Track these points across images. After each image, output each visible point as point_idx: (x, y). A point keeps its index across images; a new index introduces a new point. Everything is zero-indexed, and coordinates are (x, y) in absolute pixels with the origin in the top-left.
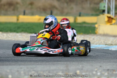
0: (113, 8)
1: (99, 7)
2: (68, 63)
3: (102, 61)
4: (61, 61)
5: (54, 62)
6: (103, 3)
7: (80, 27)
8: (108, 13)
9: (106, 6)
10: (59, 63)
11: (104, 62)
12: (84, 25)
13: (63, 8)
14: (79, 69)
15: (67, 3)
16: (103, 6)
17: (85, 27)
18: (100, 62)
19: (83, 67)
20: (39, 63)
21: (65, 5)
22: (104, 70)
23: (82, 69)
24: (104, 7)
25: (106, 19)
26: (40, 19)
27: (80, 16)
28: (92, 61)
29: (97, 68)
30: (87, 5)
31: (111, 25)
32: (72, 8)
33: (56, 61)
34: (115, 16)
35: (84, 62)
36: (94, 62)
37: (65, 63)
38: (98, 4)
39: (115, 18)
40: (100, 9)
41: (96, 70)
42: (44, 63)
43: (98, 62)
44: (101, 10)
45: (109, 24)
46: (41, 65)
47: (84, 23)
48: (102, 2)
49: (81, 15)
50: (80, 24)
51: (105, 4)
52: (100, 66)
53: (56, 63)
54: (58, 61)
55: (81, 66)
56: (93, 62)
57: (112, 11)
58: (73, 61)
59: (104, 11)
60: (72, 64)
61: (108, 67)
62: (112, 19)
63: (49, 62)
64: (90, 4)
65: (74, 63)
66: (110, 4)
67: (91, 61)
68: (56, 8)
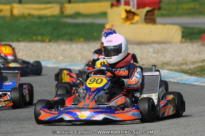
25: (124, 15)
31: (132, 23)
45: (128, 23)
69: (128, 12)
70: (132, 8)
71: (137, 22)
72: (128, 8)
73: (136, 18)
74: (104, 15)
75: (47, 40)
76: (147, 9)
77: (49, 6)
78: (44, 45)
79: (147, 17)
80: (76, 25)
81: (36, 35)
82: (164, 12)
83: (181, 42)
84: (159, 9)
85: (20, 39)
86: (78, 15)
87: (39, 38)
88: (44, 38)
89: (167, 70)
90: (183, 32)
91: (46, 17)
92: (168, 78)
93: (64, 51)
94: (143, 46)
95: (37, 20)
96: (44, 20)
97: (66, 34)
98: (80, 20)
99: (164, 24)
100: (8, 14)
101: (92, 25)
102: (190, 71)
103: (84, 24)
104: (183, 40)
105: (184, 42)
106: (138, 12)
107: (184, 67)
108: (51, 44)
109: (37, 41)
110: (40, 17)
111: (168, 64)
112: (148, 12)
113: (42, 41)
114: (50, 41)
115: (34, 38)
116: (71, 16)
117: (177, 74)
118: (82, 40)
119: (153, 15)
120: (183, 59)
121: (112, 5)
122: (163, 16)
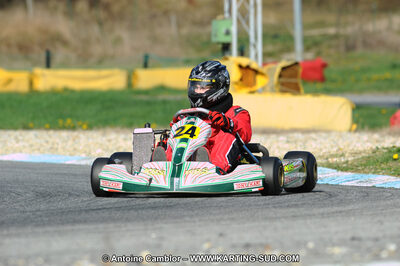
0: (256, 38)
1: (209, 35)
2: (111, 225)
3: (226, 217)
4: (85, 221)
5: (63, 224)
6: (224, 19)
7: (148, 103)
8: (242, 53)
9: (234, 30)
10: (81, 226)
11: (233, 219)
12: (161, 97)
13: (87, 42)
14: (147, 247)
15: (101, 24)
16: (223, 30)
17: (164, 102)
18: (219, 221)
19: (161, 238)
20: (13, 230)
21: (95, 30)
22: (234, 246)
23: (159, 246)
24: (228, 33)
26: (10, 81)
27: (146, 66)
28: (192, 216)
29: (208, 240)
30: (169, 30)
31: (252, 92)
32: (118, 41)
33: (68, 222)
34: (264, 64)
35: (166, 223)
36: (200, 220)
37: (101, 226)
38: (206, 23)
39: (264, 70)
40: (214, 40)
41: (206, 246)
42: (29, 229)
43: (212, 221)
44: (218, 43)
45: (244, 91)
46: (18, 235)
47: (162, 88)
48: (220, 17)
49: (150, 63)
50: (146, 92)
51: (231, 24)
52: (221, 235)
53: (69, 227)
54: (75, 222)
55: (154, 236)
56: (197, 219)
57: (255, 46)
58: (128, 220)
59: (226, 47)
60: (124, 229)
61: (248, 237)
62: (256, 72)
63: (44, 225)
64: (179, 26)
65: (130, 226)
66: (248, 22)
67: (187, 219)
68: (65, 43)
69: (245, 69)
71: (263, 90)
72: (244, 61)
73: (261, 81)
75: (85, 126)
76: (284, 63)
81: (63, 117)
83: (350, 130)
85: (31, 124)
87: (69, 121)
90: (354, 111)
104: (355, 127)
105: (356, 131)
109: (64, 128)
112: (284, 69)
114: (89, 128)
115: (61, 122)
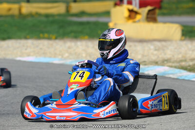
69: (131, 11)
70: (135, 7)
71: (139, 21)
72: (131, 7)
73: (138, 17)
74: (107, 13)
75: (54, 37)
76: (149, 8)
77: (55, 5)
78: (51, 42)
79: (149, 16)
80: (81, 24)
81: (43, 32)
82: (165, 11)
83: (181, 40)
84: (160, 8)
85: (28, 37)
86: (83, 13)
87: (46, 35)
88: (51, 36)
89: (168, 66)
90: (183, 31)
91: (52, 16)
92: (168, 74)
93: (69, 48)
94: (145, 44)
95: (44, 19)
96: (51, 19)
97: (71, 32)
98: (85, 19)
99: (165, 22)
100: (16, 12)
101: (96, 24)
102: (189, 68)
103: (88, 23)
104: (183, 38)
105: (184, 40)
106: (140, 10)
107: (183, 64)
108: (57, 41)
109: (44, 38)
110: (47, 16)
111: (168, 60)
112: (149, 11)
113: (49, 38)
114: (56, 38)
115: (41, 35)
116: (76, 15)
117: (177, 70)
118: (86, 37)
119: (154, 14)
120: (183, 57)
121: (116, 5)
122: (164, 14)
